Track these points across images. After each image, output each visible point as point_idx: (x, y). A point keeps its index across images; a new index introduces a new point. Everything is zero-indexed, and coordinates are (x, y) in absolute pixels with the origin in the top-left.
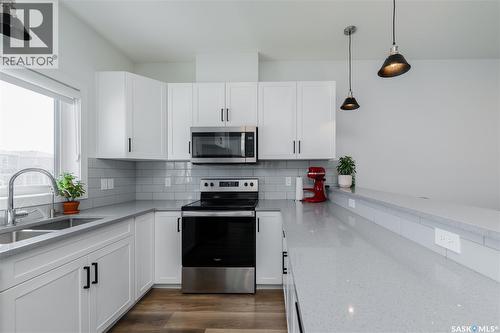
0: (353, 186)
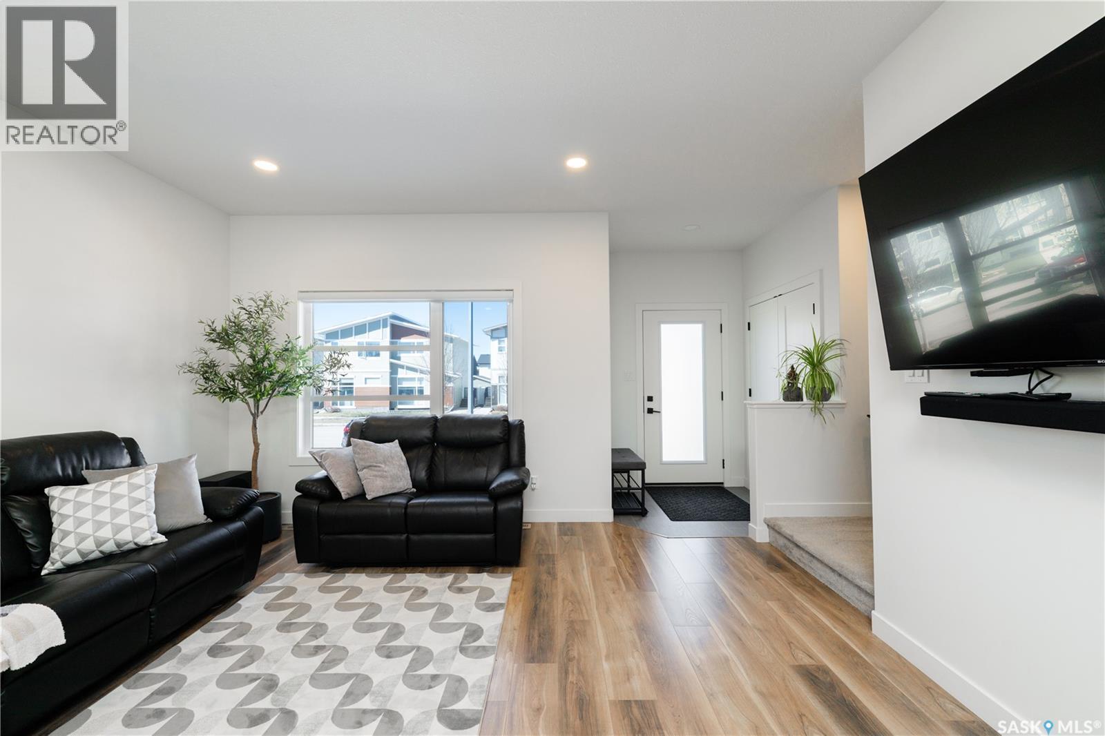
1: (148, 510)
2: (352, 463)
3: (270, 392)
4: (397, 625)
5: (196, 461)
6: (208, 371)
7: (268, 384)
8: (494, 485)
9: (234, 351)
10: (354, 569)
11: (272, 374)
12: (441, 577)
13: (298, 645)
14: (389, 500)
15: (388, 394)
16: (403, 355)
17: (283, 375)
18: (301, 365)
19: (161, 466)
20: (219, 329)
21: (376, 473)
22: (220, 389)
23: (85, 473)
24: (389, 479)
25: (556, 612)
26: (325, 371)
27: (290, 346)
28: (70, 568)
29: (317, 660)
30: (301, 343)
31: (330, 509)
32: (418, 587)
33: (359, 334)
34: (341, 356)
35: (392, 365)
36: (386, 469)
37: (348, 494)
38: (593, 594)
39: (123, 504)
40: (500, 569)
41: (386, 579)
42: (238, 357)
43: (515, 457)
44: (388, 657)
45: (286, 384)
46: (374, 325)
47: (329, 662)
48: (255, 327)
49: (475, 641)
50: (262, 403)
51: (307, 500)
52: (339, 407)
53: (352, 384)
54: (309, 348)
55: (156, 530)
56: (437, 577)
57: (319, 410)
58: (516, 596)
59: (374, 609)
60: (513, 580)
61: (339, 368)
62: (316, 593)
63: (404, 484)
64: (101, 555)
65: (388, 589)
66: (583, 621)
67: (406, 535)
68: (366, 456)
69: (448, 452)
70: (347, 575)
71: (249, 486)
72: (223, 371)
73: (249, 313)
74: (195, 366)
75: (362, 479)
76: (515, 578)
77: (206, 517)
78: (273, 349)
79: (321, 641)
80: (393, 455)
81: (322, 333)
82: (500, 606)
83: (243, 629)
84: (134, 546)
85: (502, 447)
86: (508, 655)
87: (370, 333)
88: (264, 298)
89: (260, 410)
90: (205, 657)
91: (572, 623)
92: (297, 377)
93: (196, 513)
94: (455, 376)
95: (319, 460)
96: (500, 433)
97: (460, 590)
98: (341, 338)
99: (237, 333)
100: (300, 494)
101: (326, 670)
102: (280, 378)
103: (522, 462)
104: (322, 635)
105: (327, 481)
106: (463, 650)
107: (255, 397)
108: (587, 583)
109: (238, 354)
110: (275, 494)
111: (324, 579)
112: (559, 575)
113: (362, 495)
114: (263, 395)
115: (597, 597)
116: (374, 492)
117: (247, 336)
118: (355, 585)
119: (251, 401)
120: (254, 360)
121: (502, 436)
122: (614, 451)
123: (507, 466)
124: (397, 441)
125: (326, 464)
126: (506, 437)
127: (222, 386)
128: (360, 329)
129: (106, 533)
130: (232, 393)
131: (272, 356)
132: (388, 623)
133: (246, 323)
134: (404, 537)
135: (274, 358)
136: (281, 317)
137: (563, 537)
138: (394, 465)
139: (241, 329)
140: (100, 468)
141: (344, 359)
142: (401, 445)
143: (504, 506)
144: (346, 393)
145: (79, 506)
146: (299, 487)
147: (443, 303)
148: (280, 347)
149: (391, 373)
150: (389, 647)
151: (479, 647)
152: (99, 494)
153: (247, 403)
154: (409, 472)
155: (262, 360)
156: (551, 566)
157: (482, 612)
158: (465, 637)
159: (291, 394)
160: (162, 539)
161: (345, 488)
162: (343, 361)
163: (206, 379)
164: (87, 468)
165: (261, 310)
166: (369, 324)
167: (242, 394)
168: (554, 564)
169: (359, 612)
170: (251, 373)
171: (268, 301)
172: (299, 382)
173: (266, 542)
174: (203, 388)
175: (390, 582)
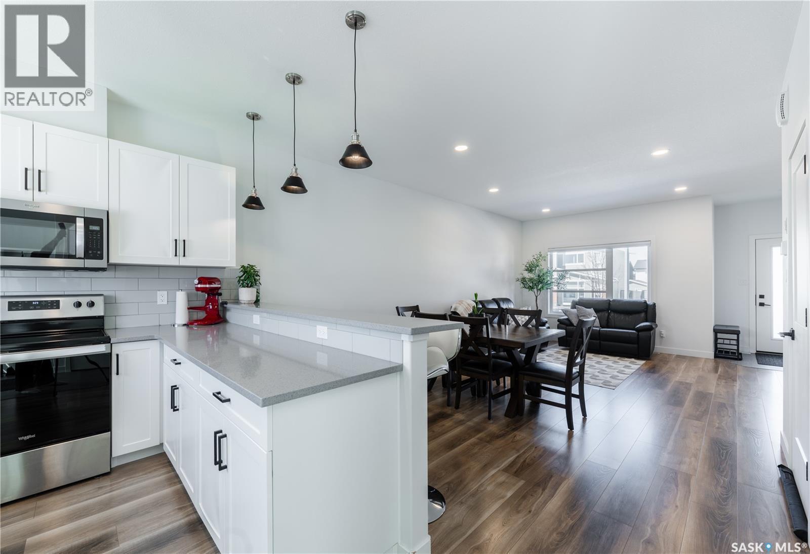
0: (257, 302)
2: (577, 314)
3: (544, 288)
6: (523, 280)
7: (542, 285)
8: (637, 326)
9: (532, 273)
11: (544, 281)
17: (547, 281)
18: (553, 278)
20: (528, 266)
22: (527, 286)
40: (640, 360)
43: (651, 317)
45: (549, 285)
51: (562, 325)
58: (645, 365)
60: (646, 362)
68: (582, 312)
69: (615, 314)
73: (536, 259)
80: (591, 312)
85: (643, 314)
88: (540, 254)
89: (539, 294)
92: (551, 282)
95: (564, 312)
99: (533, 267)
100: (559, 323)
103: (654, 320)
105: (568, 320)
119: (536, 291)
121: (643, 309)
122: (715, 324)
123: (646, 320)
124: (592, 308)
125: (568, 314)
126: (646, 310)
130: (530, 288)
133: (535, 263)
135: (544, 275)
138: (592, 316)
142: (594, 310)
143: (642, 335)
146: (559, 320)
147: (612, 249)
154: (598, 320)
159: (550, 289)
161: (575, 322)
163: (523, 283)
165: (539, 258)
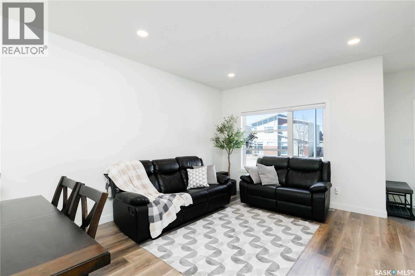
1: (205, 177)
2: (257, 172)
3: (233, 147)
4: (270, 228)
5: (215, 166)
6: (217, 140)
7: (232, 144)
8: (312, 187)
9: (223, 134)
10: (258, 209)
11: (234, 141)
12: (289, 218)
13: (240, 224)
14: (270, 186)
15: (277, 148)
16: (283, 132)
17: (237, 141)
18: (242, 138)
19: (208, 166)
20: (220, 127)
21: (265, 176)
22: (220, 145)
23: (193, 166)
24: (270, 179)
25: (337, 243)
26: (249, 140)
27: (238, 131)
28: (192, 189)
29: (246, 229)
30: (242, 131)
31: (250, 186)
32: (279, 219)
33: (265, 123)
34: (254, 134)
35: (279, 137)
36: (269, 175)
37: (256, 182)
38: (360, 242)
39: (201, 175)
40: (315, 222)
41: (269, 214)
42: (224, 136)
43: (325, 177)
44: (266, 235)
45: (238, 144)
46: (271, 119)
47: (249, 231)
48: (229, 126)
49: (298, 240)
50: (231, 150)
51: (243, 182)
52: (257, 154)
53: (262, 144)
54: (244, 132)
55: (207, 183)
56: (287, 218)
57: (250, 155)
58: (320, 232)
59: (263, 221)
60: (320, 227)
61: (254, 139)
62: (246, 212)
63: (275, 182)
64: (197, 187)
65: (268, 217)
66: (351, 250)
67: (276, 200)
68: (262, 170)
69: (294, 172)
70: (256, 210)
71: (228, 175)
72: (221, 140)
73: (227, 122)
74: (214, 139)
75: (261, 178)
76: (321, 227)
77: (217, 182)
78: (234, 133)
79: (247, 225)
80: (271, 171)
81: (251, 124)
82: (312, 234)
83: (227, 216)
84: (203, 186)
85: (318, 173)
86: (310, 249)
87: (269, 123)
88: (231, 116)
89: (230, 152)
90: (218, 219)
91: (344, 249)
92: (241, 142)
93: (215, 181)
94: (309, 141)
95: (247, 170)
96: (318, 166)
97: (296, 224)
98: (258, 126)
99: (224, 128)
100: (241, 180)
101: (248, 232)
102: (236, 142)
103: (329, 180)
104: (247, 223)
105: (249, 177)
106: (292, 241)
107: (229, 148)
108: (359, 238)
109: (225, 135)
110: (235, 180)
111: (248, 209)
112: (344, 231)
113: (261, 183)
114: (231, 148)
115: (362, 244)
116: (264, 183)
117: (227, 129)
118: (258, 213)
119: (228, 149)
120: (229, 137)
121: (318, 167)
122: (387, 182)
123: (321, 180)
124: (273, 166)
125: (249, 171)
126: (321, 168)
127: (221, 145)
128: (265, 122)
129: (198, 181)
130: (223, 147)
131: (233, 135)
132: (267, 226)
133: (227, 125)
134: (275, 201)
135: (234, 136)
136: (236, 122)
137: (352, 218)
138: (272, 174)
139: (225, 127)
140: (196, 165)
141: (255, 135)
142: (275, 167)
143: (316, 196)
144: (260, 148)
145: (193, 174)
146: (241, 178)
147: (293, 112)
148: (236, 132)
149: (278, 140)
150: (267, 233)
151: (299, 243)
152: (196, 172)
153: (227, 150)
154: (278, 178)
155: (231, 137)
156: (341, 227)
157: (303, 233)
158: (294, 238)
159: (239, 148)
160: (208, 186)
161: (255, 180)
162: (255, 136)
163: (217, 142)
164: (193, 165)
165: (230, 120)
166: (269, 119)
167: (225, 147)
168: (343, 227)
169: (259, 221)
170: (228, 141)
171: (232, 117)
172: (241, 143)
173: (232, 195)
174: (216, 145)
175: (270, 215)
